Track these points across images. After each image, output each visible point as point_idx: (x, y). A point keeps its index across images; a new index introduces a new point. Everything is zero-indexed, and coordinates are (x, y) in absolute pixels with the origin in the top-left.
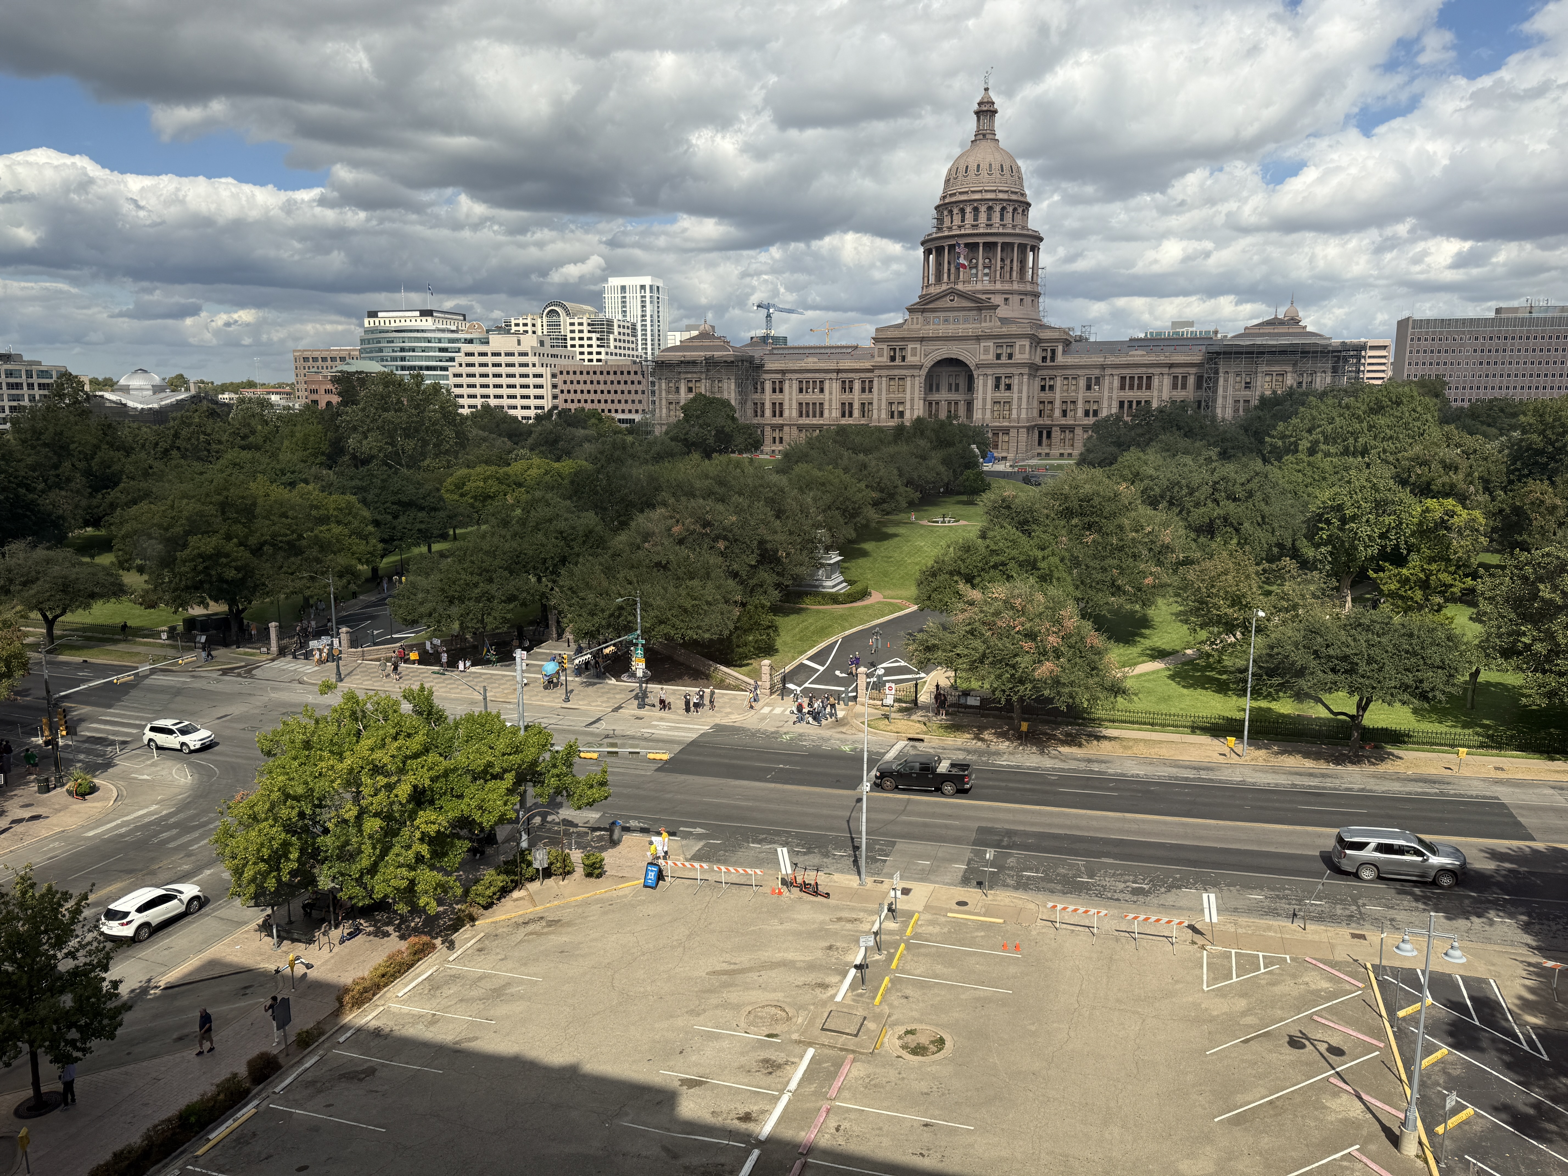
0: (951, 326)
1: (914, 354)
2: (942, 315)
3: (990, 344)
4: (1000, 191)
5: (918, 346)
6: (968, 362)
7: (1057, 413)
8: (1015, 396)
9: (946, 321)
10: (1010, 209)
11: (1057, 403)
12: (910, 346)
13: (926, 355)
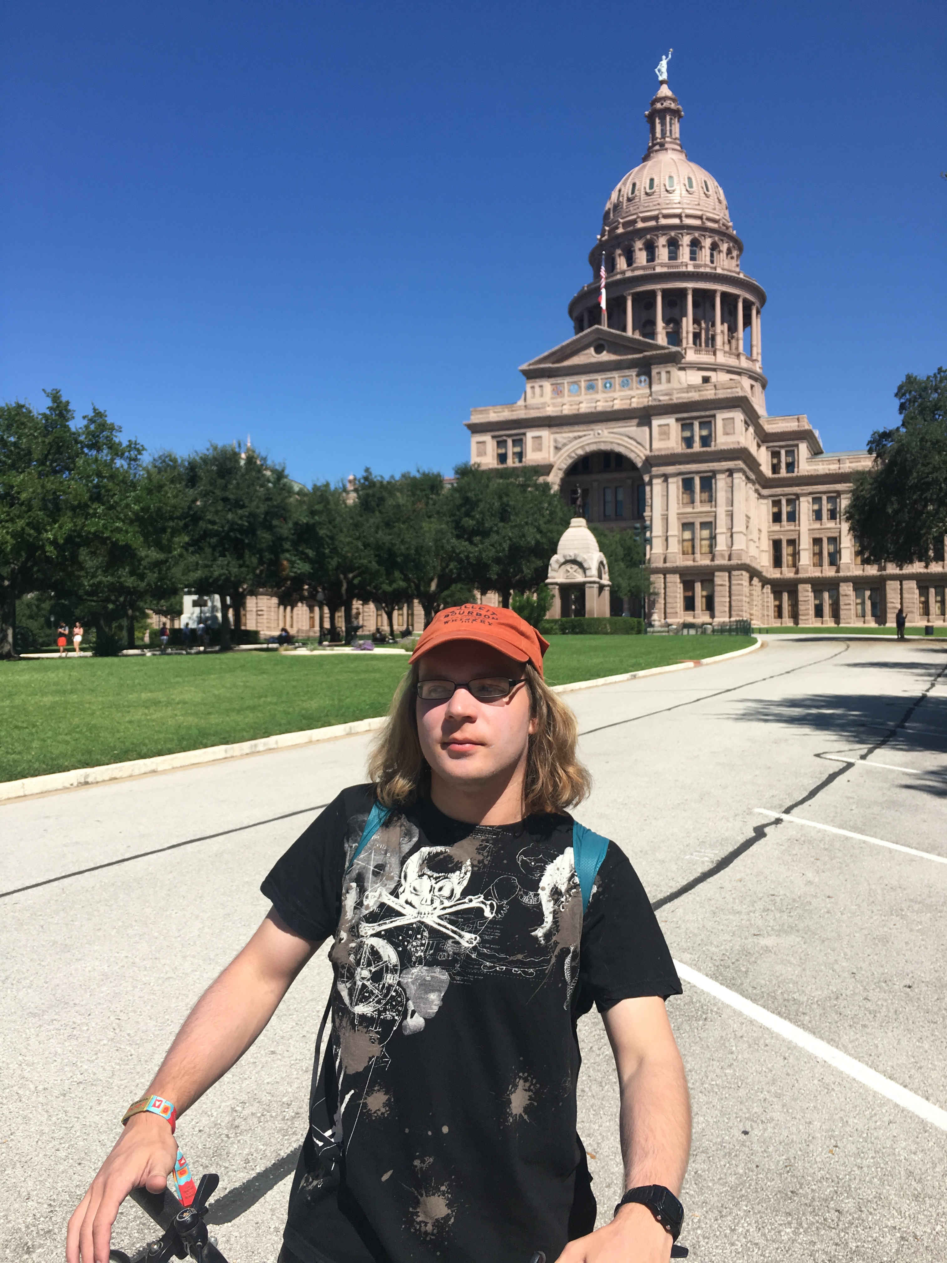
0: (600, 396)
1: (539, 448)
2: (583, 380)
3: (670, 421)
4: (688, 216)
5: (544, 433)
6: (632, 456)
7: (806, 558)
8: (721, 510)
9: (591, 387)
10: (707, 243)
11: (805, 543)
12: (530, 434)
13: (557, 449)
